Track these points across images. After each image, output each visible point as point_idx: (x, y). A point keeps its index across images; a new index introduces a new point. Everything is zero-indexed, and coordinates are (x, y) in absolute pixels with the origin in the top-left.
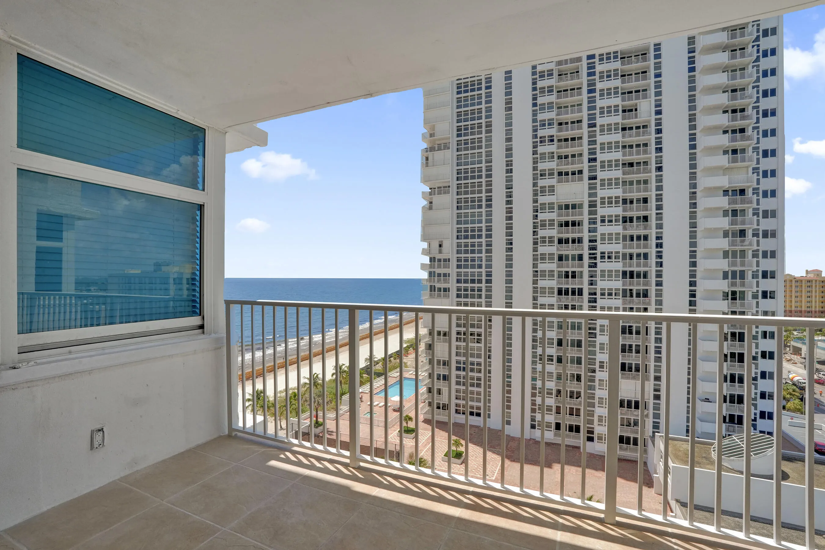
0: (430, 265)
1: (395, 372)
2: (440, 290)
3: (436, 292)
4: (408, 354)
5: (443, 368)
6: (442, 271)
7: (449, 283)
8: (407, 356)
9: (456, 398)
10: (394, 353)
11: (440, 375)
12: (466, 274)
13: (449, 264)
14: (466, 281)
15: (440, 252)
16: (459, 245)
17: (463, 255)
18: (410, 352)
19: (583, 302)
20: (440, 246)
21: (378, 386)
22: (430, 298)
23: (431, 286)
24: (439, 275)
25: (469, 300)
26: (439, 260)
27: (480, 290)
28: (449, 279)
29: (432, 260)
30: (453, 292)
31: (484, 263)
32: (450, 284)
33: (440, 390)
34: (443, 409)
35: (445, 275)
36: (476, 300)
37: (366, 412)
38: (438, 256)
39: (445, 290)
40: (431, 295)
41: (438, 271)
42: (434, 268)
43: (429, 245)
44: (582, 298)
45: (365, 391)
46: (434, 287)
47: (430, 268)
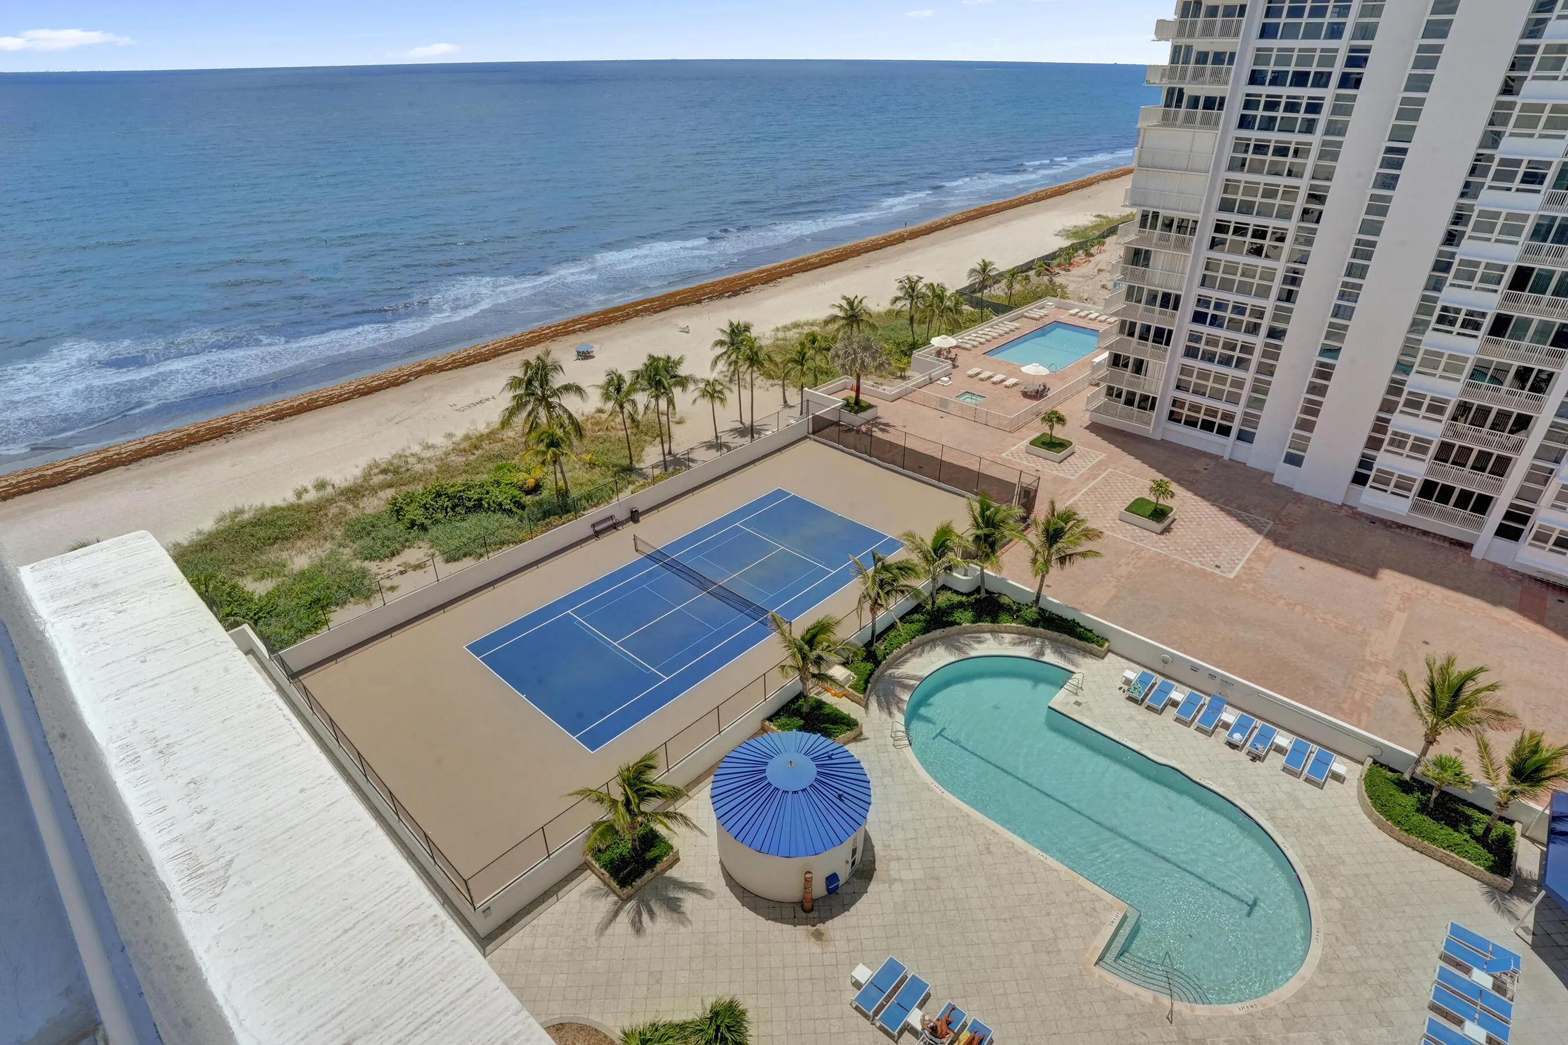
0: (1182, 25)
1: (1035, 308)
2: (1194, 102)
3: (1183, 110)
4: (1070, 264)
5: (1160, 313)
6: (1214, 44)
7: (1225, 82)
8: (1068, 270)
9: (1178, 387)
10: (1039, 259)
11: (1149, 328)
12: (1284, 57)
13: (1239, 23)
14: (1278, 79)
18: (1076, 259)
21: (995, 335)
22: (1164, 125)
23: (1171, 91)
24: (1202, 58)
25: (1274, 137)
26: (1212, 11)
27: (1314, 106)
28: (1228, 71)
29: (1189, 9)
30: (1234, 109)
31: (1350, 21)
32: (1229, 87)
33: (1141, 362)
34: (1139, 407)
35: (1219, 58)
36: (1294, 138)
37: (963, 391)
39: (1210, 103)
40: (1165, 117)
41: (1200, 44)
42: (1191, 35)
45: (963, 345)
46: (1181, 92)
47: (1180, 33)
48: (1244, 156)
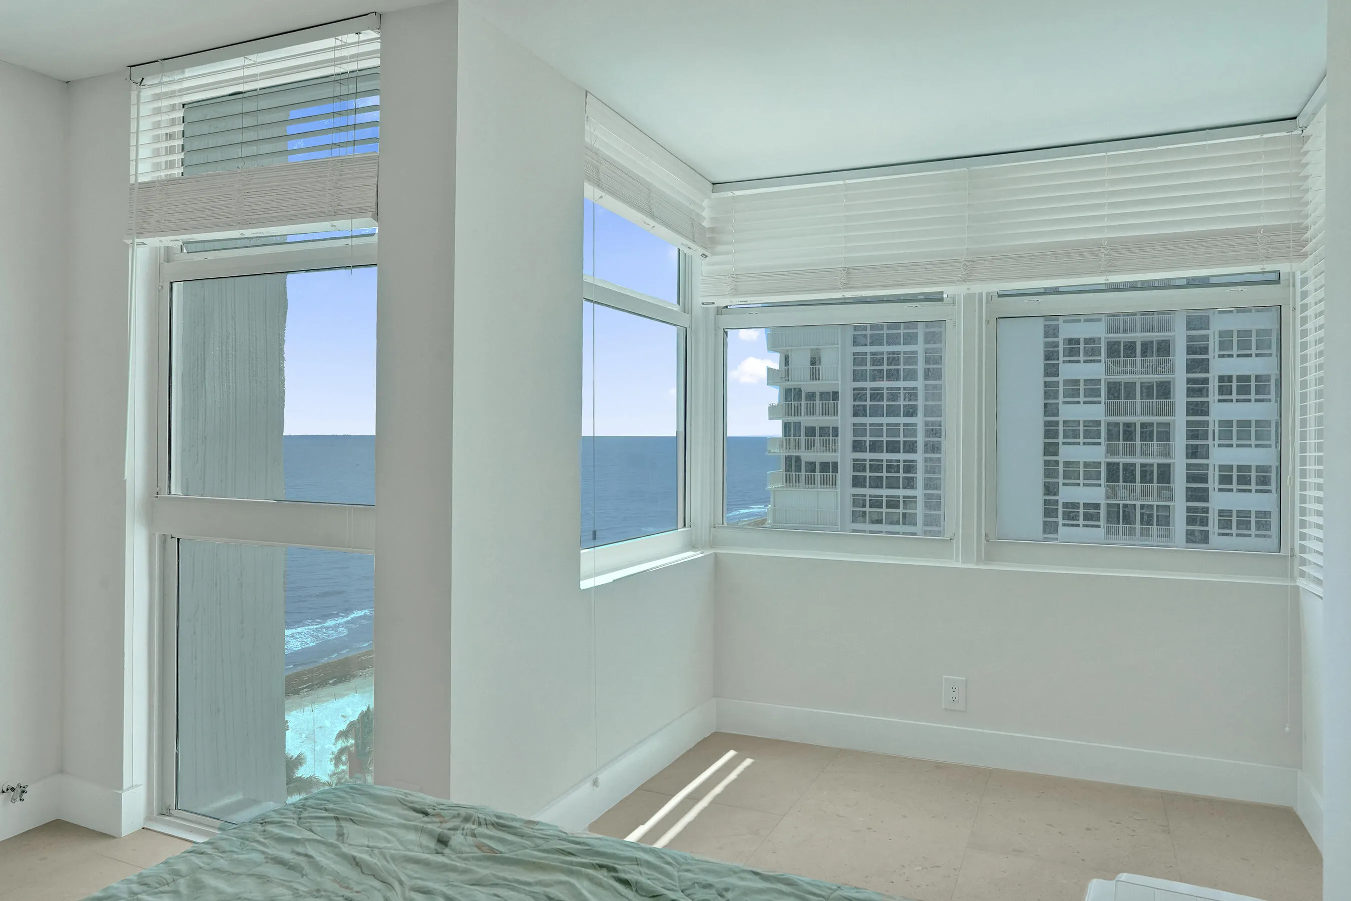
0: (787, 407)
2: (811, 466)
3: (803, 472)
6: (818, 420)
7: (835, 451)
12: (877, 429)
13: (835, 404)
14: (875, 447)
15: (815, 375)
16: (858, 359)
17: (869, 385)
19: (1171, 499)
20: (813, 362)
22: (788, 486)
23: (788, 459)
24: (810, 431)
25: (884, 493)
26: (811, 396)
27: (910, 467)
28: (835, 442)
29: (791, 395)
30: (846, 473)
31: (920, 403)
32: (838, 454)
35: (825, 432)
36: (900, 493)
38: (809, 386)
39: (826, 468)
40: (788, 480)
41: (806, 421)
42: (797, 414)
43: (786, 361)
44: (1171, 490)
46: (798, 459)
47: (788, 413)
48: (864, 509)
